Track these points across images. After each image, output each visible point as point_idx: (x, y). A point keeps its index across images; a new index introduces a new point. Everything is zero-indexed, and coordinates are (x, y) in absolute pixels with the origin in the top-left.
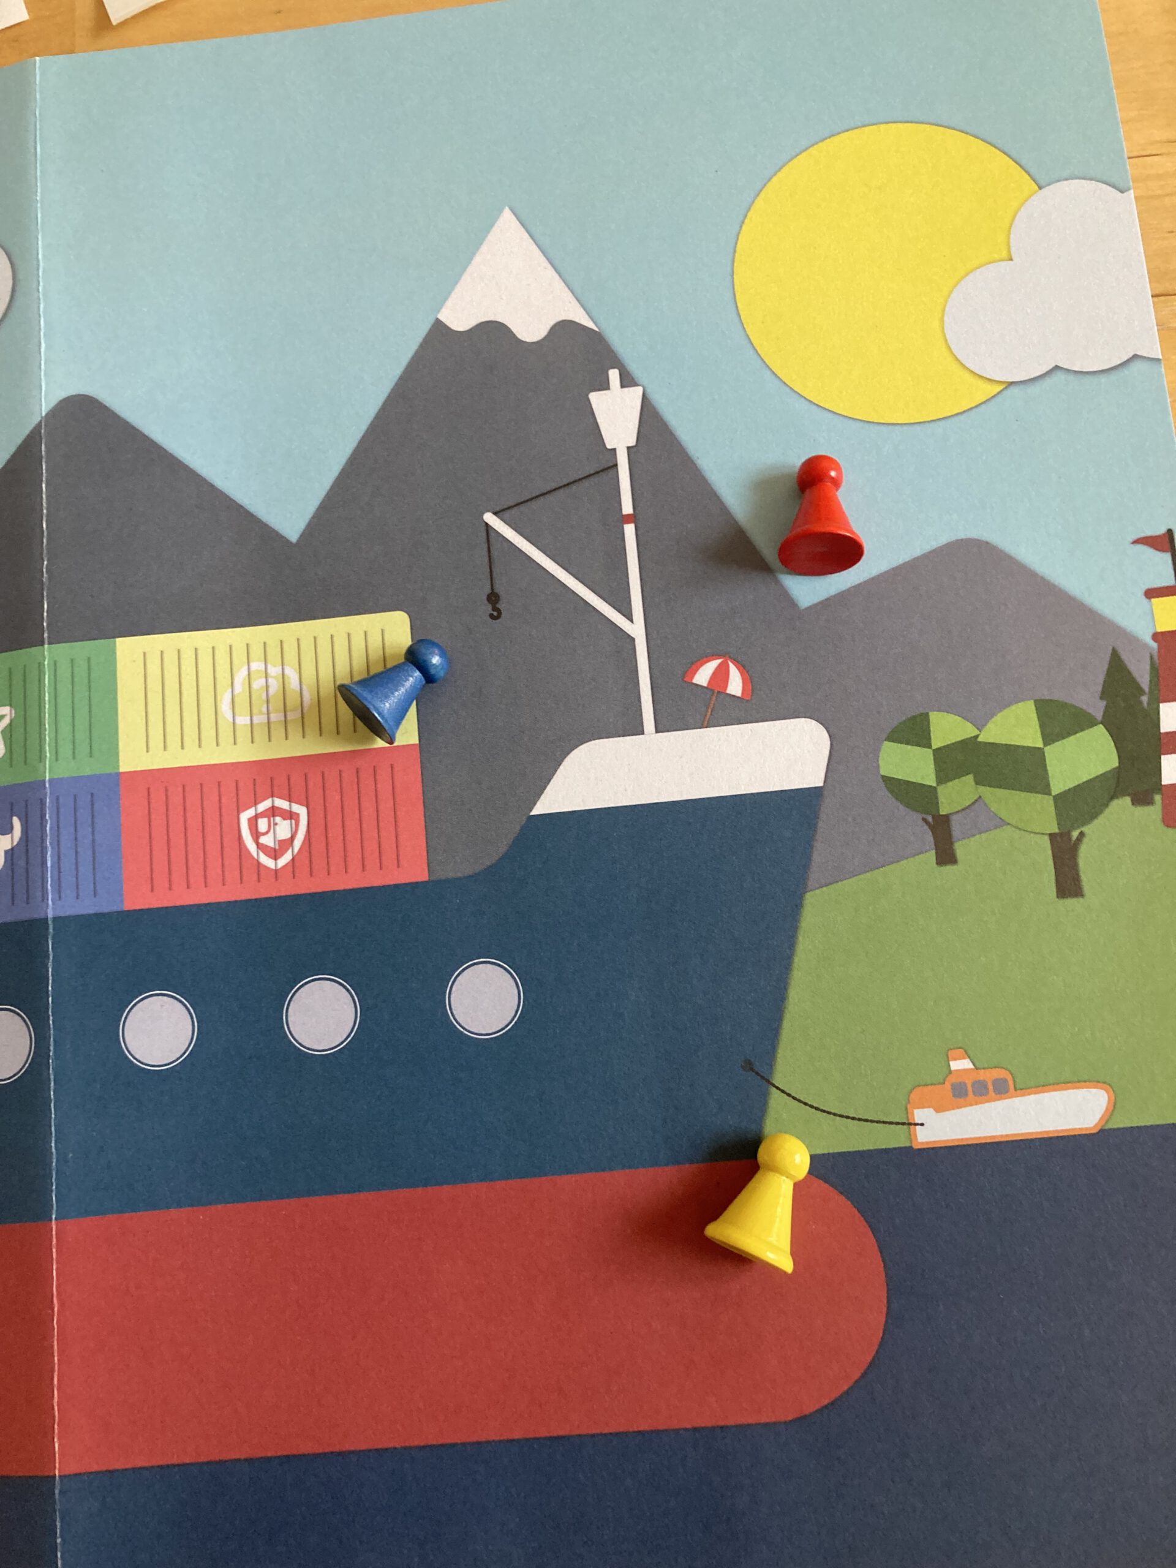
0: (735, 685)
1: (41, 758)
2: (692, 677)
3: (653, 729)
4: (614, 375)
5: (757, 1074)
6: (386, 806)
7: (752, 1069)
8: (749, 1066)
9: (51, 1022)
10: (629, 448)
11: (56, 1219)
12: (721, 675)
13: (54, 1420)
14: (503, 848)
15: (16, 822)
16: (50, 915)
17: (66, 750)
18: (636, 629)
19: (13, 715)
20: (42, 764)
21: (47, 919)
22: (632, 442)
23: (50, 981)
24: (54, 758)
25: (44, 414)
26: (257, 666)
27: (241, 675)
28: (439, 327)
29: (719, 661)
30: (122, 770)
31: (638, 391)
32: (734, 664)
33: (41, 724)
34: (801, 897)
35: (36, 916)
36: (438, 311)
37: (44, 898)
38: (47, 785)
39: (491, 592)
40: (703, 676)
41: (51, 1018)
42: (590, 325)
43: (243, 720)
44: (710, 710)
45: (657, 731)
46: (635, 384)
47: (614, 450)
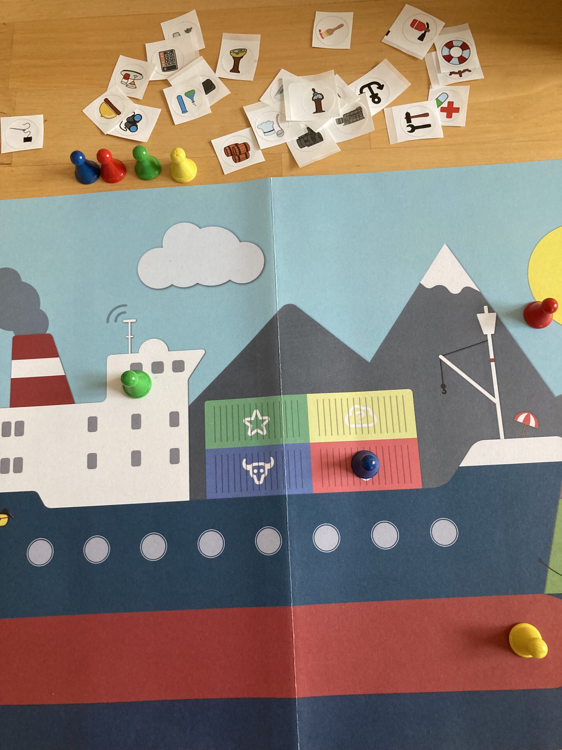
0: (532, 423)
1: (281, 436)
2: (517, 419)
3: (504, 438)
4: (486, 308)
5: (543, 563)
6: (406, 460)
7: (541, 562)
8: (540, 560)
9: (288, 533)
10: (492, 335)
11: (292, 605)
12: (527, 419)
13: (295, 677)
14: (449, 478)
15: (272, 458)
16: (287, 494)
17: (290, 433)
18: (496, 400)
19: (269, 420)
20: (282, 439)
21: (286, 495)
22: (493, 333)
23: (288, 519)
24: (286, 436)
25: (278, 311)
26: (357, 406)
27: (351, 409)
28: (421, 286)
29: (526, 414)
30: (311, 442)
31: (495, 314)
32: (532, 415)
33: (281, 423)
34: (558, 501)
35: (281, 494)
36: (421, 281)
37: (284, 487)
38: (284, 446)
39: (442, 384)
40: (521, 419)
41: (288, 532)
42: (477, 289)
43: (353, 426)
44: (524, 432)
45: (505, 438)
46: (493, 312)
47: (487, 335)
